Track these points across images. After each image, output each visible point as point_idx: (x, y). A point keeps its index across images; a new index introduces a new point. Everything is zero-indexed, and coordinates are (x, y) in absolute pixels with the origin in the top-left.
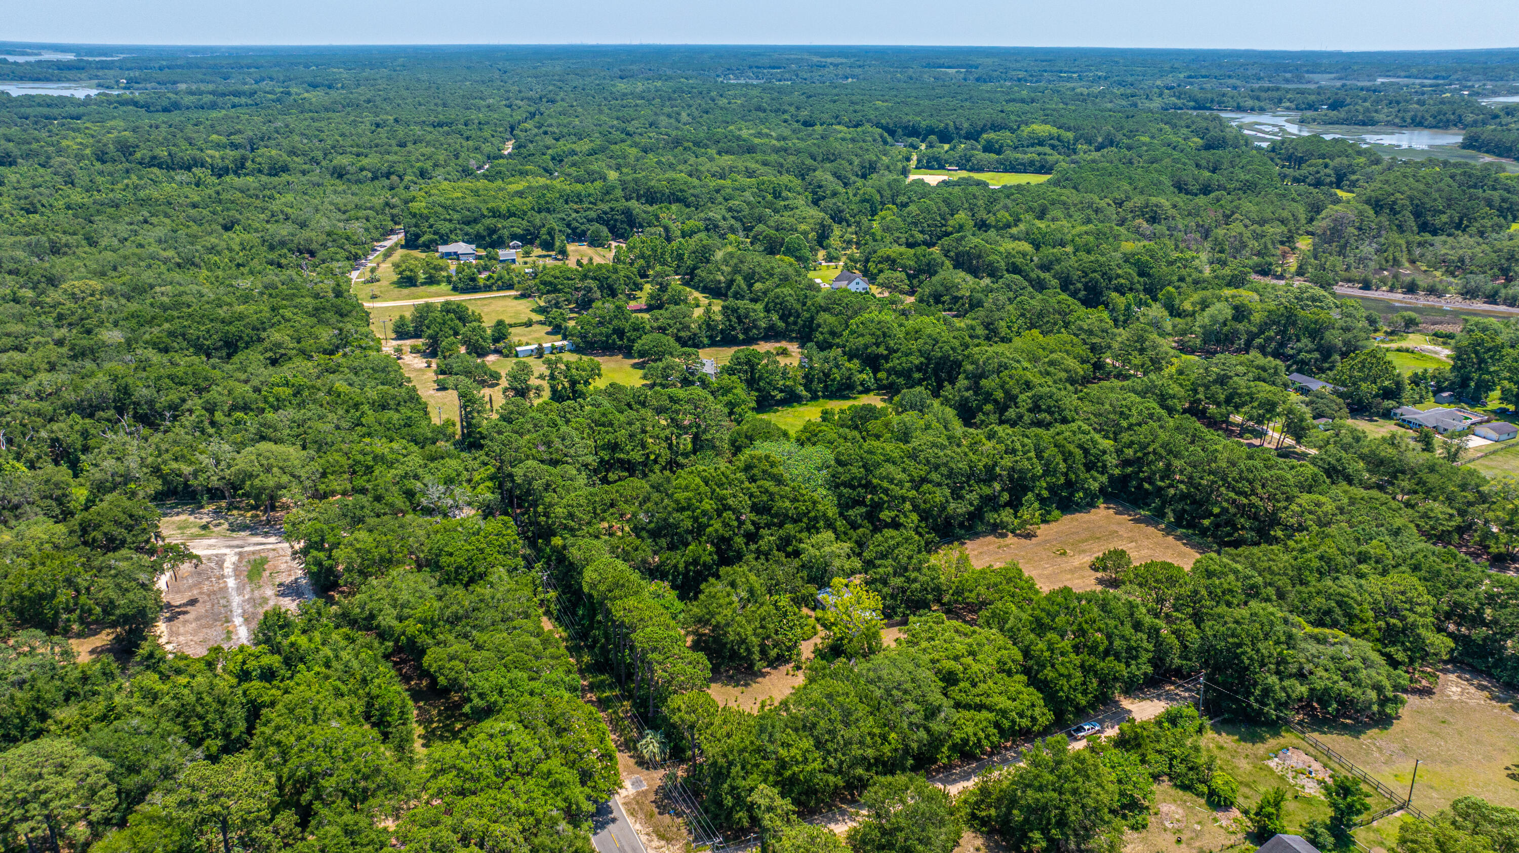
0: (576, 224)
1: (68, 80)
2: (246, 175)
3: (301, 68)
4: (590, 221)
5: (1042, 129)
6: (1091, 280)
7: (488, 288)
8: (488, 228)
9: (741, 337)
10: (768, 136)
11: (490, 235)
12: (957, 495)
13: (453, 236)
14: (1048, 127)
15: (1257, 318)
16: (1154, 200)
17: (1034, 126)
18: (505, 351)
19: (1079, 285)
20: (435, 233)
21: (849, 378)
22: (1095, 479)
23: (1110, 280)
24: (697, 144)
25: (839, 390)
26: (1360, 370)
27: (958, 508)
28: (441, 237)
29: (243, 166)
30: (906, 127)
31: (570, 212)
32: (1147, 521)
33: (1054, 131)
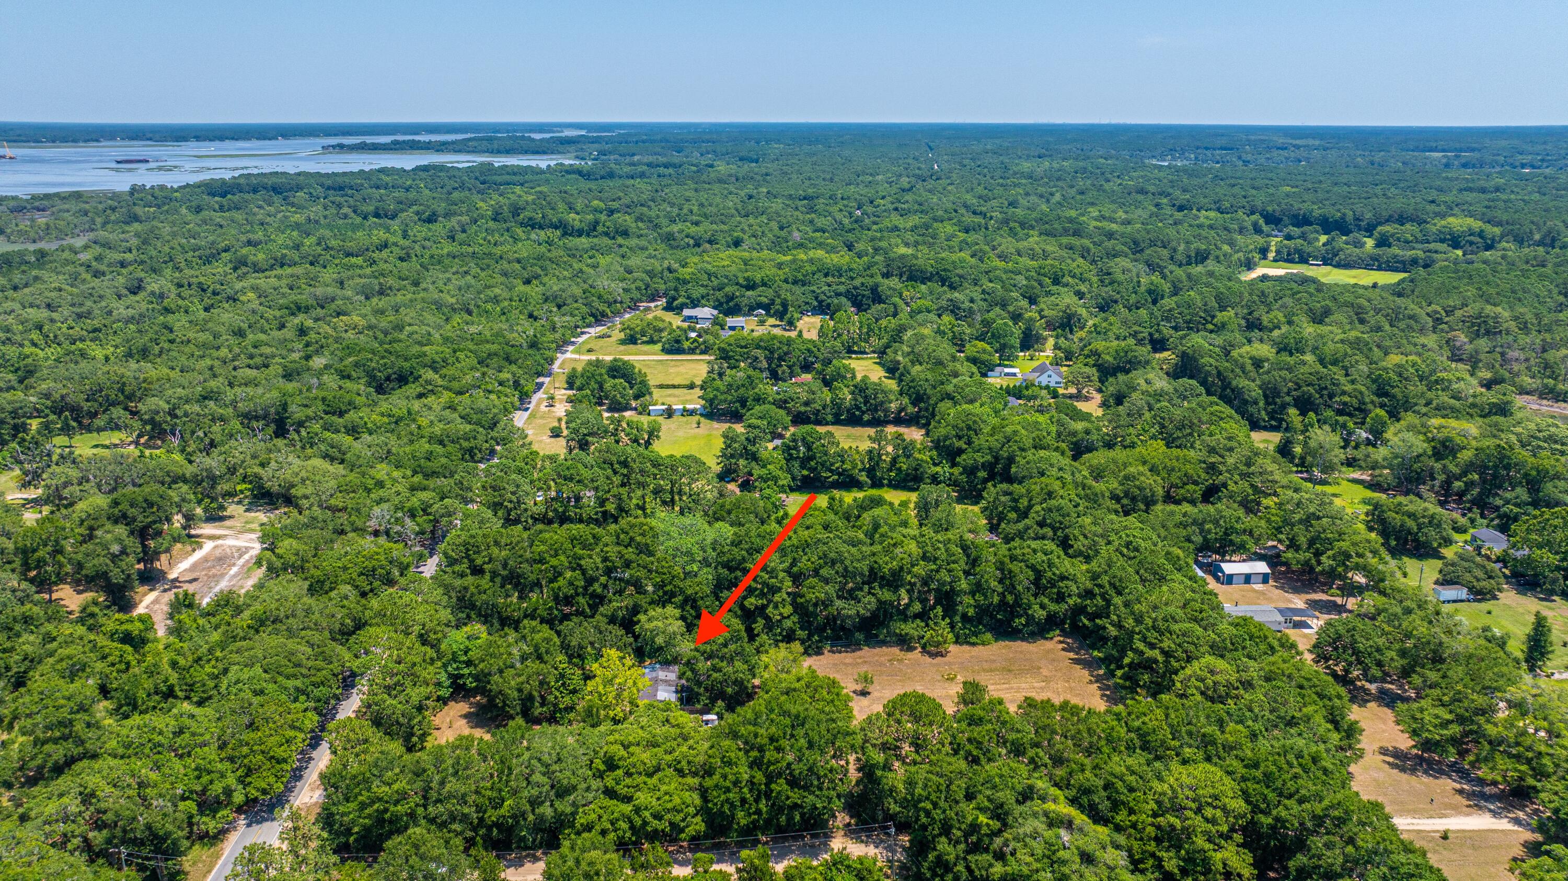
0: (822, 297)
1: (559, 153)
2: (596, 236)
3: (752, 143)
4: (838, 295)
5: (1458, 223)
6: (1304, 393)
7: (692, 351)
8: (726, 295)
9: (866, 417)
10: (1112, 220)
11: (727, 302)
12: (851, 595)
13: (703, 302)
14: (1470, 221)
15: (1466, 456)
16: (1489, 309)
17: (1451, 220)
18: (640, 409)
19: (1288, 399)
20: (688, 298)
21: (916, 470)
22: (1043, 607)
23: (1331, 396)
24: (1023, 225)
25: (905, 480)
26: (1540, 532)
27: (848, 610)
28: (692, 302)
29: (595, 229)
30: (1295, 216)
31: (821, 286)
32: (1088, 664)
33: (1477, 225)
